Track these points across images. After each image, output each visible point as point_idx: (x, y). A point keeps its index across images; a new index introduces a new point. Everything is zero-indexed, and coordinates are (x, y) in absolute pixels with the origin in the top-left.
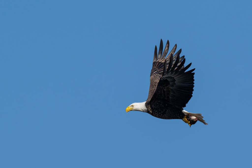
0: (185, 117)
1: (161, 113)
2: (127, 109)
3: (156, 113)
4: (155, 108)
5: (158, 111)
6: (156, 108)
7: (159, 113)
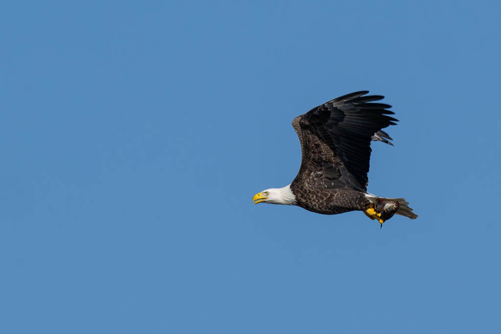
0: (371, 206)
1: (323, 201)
2: (257, 197)
3: (314, 201)
4: (310, 192)
5: (316, 197)
6: (312, 190)
7: (319, 201)
